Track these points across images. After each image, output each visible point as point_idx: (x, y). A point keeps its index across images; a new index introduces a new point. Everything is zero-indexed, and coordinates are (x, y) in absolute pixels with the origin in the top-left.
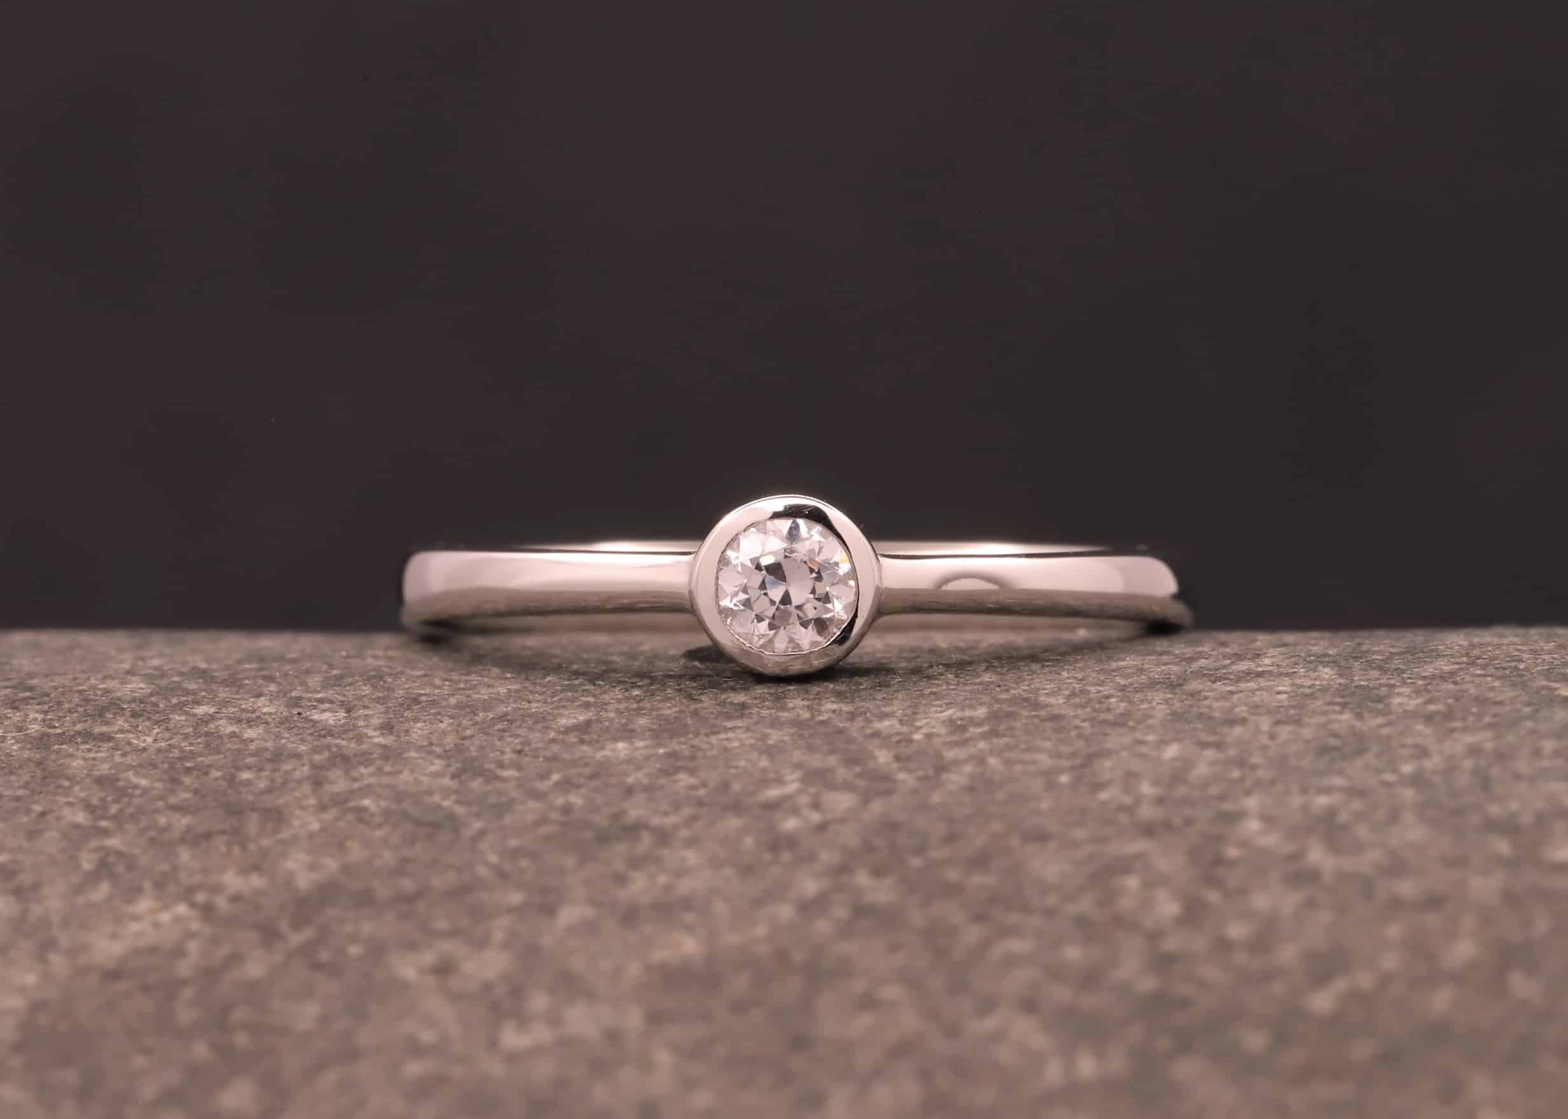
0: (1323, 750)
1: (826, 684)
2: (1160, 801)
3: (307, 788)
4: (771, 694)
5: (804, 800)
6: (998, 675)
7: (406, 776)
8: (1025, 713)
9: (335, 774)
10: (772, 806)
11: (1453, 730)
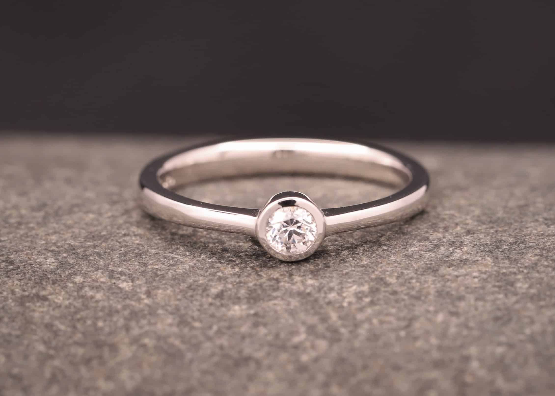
0: (497, 319)
1: (306, 264)
2: (440, 348)
3: (123, 333)
4: (287, 272)
5: (308, 344)
6: (368, 258)
7: (159, 326)
8: (383, 289)
9: (133, 324)
10: (296, 347)
11: (542, 307)
